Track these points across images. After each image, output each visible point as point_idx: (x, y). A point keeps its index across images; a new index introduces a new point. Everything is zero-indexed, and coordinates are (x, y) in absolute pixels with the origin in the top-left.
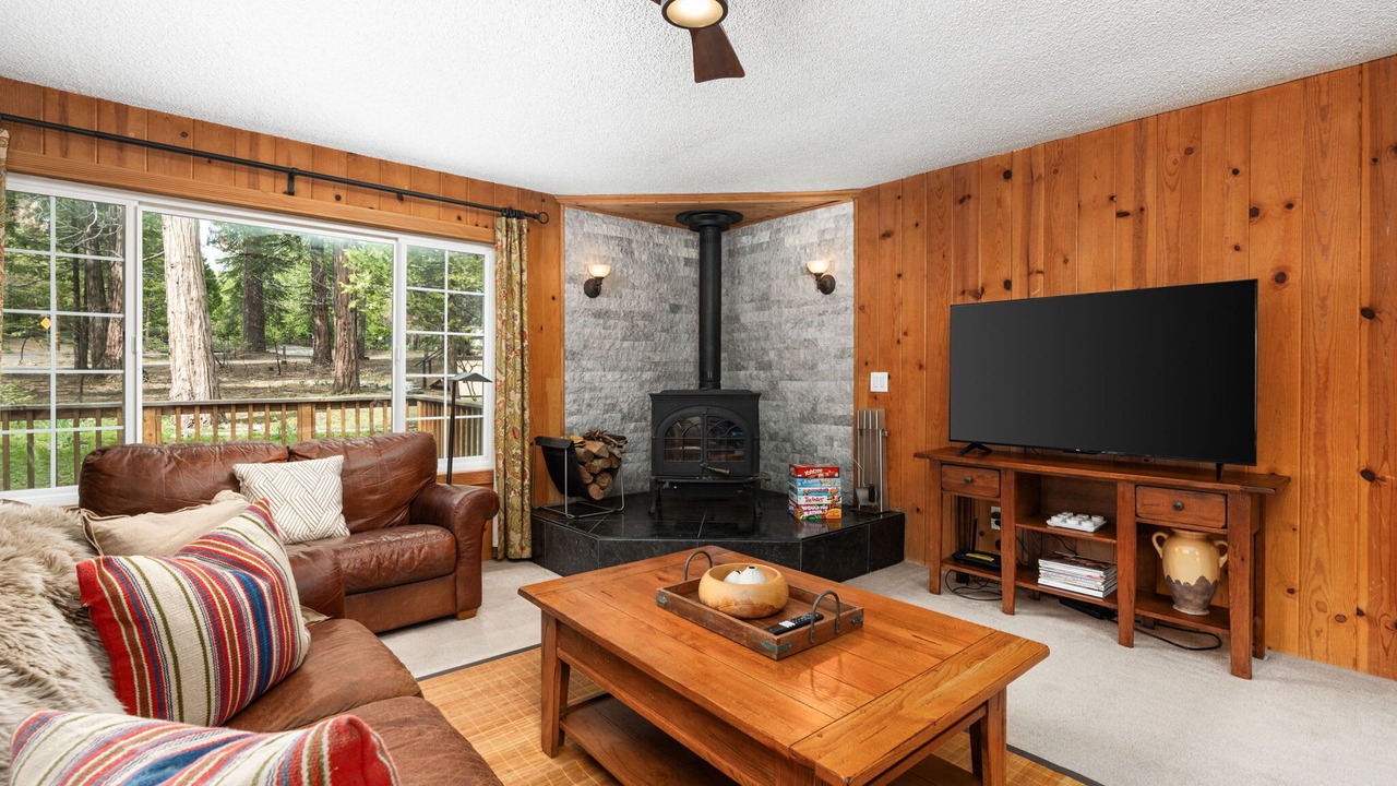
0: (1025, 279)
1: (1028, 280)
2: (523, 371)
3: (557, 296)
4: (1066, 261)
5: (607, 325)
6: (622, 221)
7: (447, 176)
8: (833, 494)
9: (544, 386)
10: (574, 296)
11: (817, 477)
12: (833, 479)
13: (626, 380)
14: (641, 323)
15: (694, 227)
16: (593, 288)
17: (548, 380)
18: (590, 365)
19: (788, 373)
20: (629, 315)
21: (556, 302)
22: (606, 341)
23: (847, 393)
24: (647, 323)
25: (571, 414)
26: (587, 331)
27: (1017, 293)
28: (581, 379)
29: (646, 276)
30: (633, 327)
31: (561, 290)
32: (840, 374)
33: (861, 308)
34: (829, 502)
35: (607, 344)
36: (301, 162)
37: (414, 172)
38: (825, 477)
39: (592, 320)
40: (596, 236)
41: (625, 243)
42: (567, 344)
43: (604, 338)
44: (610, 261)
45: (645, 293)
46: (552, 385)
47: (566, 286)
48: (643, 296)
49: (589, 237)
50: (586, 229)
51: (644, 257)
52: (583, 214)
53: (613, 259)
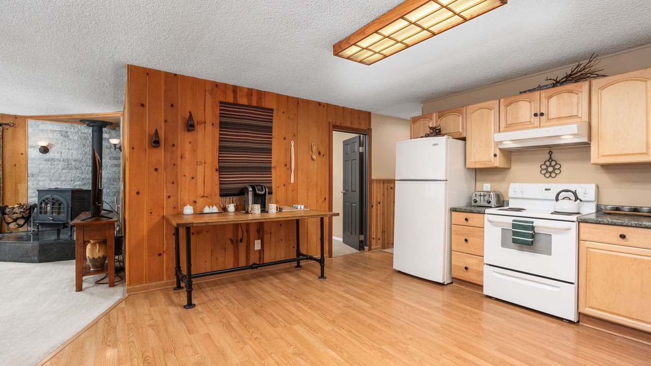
3: (24, 153)
5: (53, 164)
6: (61, 124)
9: (16, 186)
10: (33, 154)
13: (65, 185)
14: (73, 163)
16: (45, 150)
17: (19, 185)
18: (43, 179)
20: (68, 160)
21: (24, 156)
24: (77, 163)
25: (32, 197)
26: (41, 166)
28: (38, 184)
29: (76, 145)
30: (68, 164)
31: (26, 151)
35: (53, 171)
39: (44, 162)
40: (47, 131)
41: (64, 133)
42: (30, 171)
43: (51, 169)
44: (55, 140)
45: (76, 151)
46: (21, 187)
47: (29, 149)
48: (75, 152)
49: (42, 131)
50: (41, 127)
51: (76, 138)
52: (40, 122)
53: (56, 139)
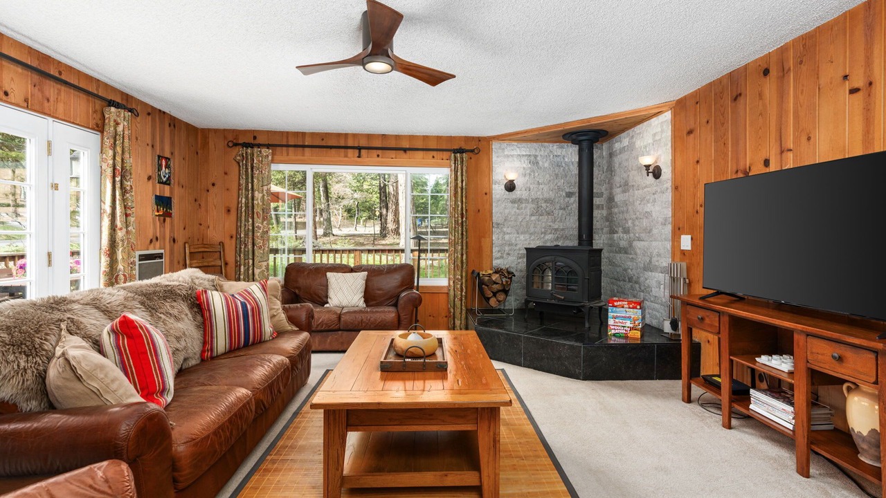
0: (779, 157)
1: (781, 157)
2: (462, 234)
3: (488, 192)
4: (809, 139)
5: (521, 207)
6: (529, 145)
7: (427, 137)
8: (635, 321)
9: (480, 242)
10: (498, 190)
11: (623, 307)
12: (635, 310)
13: (534, 240)
14: (544, 205)
15: (574, 142)
16: (510, 187)
17: (483, 239)
18: (509, 230)
19: (637, 235)
20: (535, 201)
21: (488, 196)
22: (519, 217)
23: (668, 250)
24: (548, 205)
25: (497, 258)
26: (507, 211)
27: (773, 167)
28: (503, 238)
29: (548, 176)
30: (538, 207)
31: (490, 189)
32: (664, 237)
33: (676, 188)
34: (632, 326)
35: (520, 218)
36: (363, 143)
37: (412, 138)
38: (629, 308)
39: (510, 205)
40: (512, 156)
41: (532, 158)
42: (495, 219)
43: (518, 215)
44: (522, 169)
45: (547, 186)
46: (485, 242)
47: (494, 186)
48: (546, 188)
49: (508, 156)
50: (506, 153)
51: (546, 165)
52: (504, 144)
53: (524, 168)
